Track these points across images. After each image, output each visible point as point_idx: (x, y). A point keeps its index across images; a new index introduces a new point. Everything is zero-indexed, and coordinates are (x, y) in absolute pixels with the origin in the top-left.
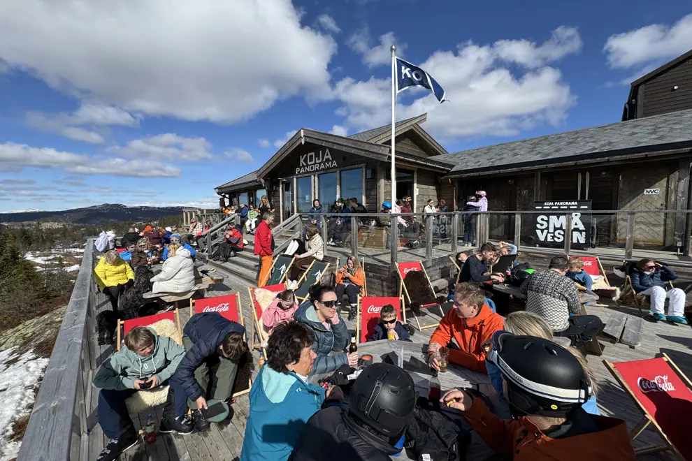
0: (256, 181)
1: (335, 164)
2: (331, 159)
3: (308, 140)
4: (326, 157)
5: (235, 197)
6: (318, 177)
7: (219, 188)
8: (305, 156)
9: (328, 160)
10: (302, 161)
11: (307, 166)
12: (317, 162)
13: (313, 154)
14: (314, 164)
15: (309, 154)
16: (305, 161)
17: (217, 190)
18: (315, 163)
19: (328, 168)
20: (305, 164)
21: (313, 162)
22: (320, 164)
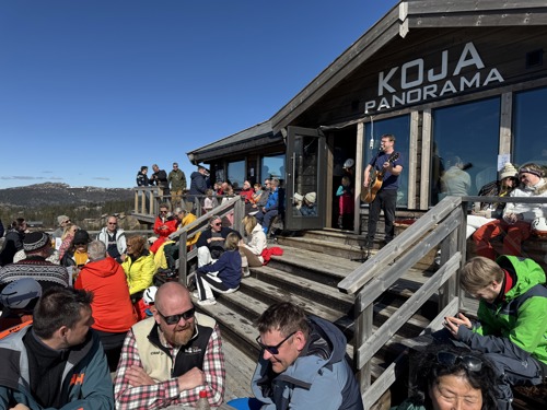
0: (270, 135)
1: (496, 75)
2: (480, 65)
3: (419, 23)
4: (462, 64)
5: (221, 168)
6: (433, 116)
7: (194, 153)
8: (393, 71)
9: (469, 72)
10: (383, 84)
11: (399, 92)
12: (432, 78)
13: (420, 62)
14: (421, 86)
15: (406, 66)
16: (395, 81)
17: (191, 157)
18: (426, 82)
19: (473, 89)
20: (391, 90)
21: (420, 81)
22: (440, 83)
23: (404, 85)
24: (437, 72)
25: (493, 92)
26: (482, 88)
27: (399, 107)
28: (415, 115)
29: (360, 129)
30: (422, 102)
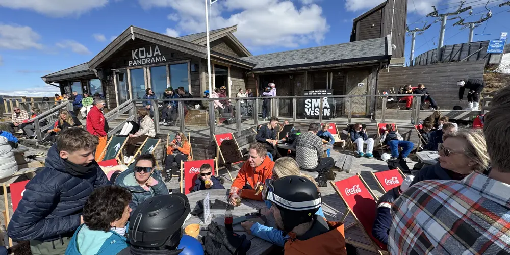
0: (88, 71)
1: (164, 59)
2: (160, 54)
3: (137, 36)
4: (155, 53)
5: (67, 85)
6: (150, 70)
7: (47, 77)
8: (136, 50)
9: (157, 55)
10: (134, 55)
11: (139, 59)
12: (148, 56)
13: (144, 49)
14: (146, 58)
15: (140, 49)
16: (137, 54)
17: (45, 79)
18: (146, 57)
19: (159, 62)
20: (137, 58)
21: (144, 56)
22: (151, 58)
23: (141, 57)
24: (149, 54)
25: (163, 64)
26: (161, 62)
27: (140, 65)
28: (145, 68)
29: (128, 71)
30: (146, 64)
